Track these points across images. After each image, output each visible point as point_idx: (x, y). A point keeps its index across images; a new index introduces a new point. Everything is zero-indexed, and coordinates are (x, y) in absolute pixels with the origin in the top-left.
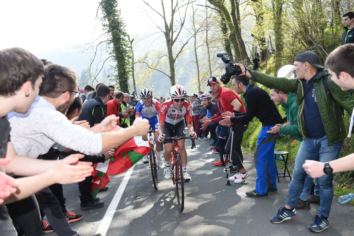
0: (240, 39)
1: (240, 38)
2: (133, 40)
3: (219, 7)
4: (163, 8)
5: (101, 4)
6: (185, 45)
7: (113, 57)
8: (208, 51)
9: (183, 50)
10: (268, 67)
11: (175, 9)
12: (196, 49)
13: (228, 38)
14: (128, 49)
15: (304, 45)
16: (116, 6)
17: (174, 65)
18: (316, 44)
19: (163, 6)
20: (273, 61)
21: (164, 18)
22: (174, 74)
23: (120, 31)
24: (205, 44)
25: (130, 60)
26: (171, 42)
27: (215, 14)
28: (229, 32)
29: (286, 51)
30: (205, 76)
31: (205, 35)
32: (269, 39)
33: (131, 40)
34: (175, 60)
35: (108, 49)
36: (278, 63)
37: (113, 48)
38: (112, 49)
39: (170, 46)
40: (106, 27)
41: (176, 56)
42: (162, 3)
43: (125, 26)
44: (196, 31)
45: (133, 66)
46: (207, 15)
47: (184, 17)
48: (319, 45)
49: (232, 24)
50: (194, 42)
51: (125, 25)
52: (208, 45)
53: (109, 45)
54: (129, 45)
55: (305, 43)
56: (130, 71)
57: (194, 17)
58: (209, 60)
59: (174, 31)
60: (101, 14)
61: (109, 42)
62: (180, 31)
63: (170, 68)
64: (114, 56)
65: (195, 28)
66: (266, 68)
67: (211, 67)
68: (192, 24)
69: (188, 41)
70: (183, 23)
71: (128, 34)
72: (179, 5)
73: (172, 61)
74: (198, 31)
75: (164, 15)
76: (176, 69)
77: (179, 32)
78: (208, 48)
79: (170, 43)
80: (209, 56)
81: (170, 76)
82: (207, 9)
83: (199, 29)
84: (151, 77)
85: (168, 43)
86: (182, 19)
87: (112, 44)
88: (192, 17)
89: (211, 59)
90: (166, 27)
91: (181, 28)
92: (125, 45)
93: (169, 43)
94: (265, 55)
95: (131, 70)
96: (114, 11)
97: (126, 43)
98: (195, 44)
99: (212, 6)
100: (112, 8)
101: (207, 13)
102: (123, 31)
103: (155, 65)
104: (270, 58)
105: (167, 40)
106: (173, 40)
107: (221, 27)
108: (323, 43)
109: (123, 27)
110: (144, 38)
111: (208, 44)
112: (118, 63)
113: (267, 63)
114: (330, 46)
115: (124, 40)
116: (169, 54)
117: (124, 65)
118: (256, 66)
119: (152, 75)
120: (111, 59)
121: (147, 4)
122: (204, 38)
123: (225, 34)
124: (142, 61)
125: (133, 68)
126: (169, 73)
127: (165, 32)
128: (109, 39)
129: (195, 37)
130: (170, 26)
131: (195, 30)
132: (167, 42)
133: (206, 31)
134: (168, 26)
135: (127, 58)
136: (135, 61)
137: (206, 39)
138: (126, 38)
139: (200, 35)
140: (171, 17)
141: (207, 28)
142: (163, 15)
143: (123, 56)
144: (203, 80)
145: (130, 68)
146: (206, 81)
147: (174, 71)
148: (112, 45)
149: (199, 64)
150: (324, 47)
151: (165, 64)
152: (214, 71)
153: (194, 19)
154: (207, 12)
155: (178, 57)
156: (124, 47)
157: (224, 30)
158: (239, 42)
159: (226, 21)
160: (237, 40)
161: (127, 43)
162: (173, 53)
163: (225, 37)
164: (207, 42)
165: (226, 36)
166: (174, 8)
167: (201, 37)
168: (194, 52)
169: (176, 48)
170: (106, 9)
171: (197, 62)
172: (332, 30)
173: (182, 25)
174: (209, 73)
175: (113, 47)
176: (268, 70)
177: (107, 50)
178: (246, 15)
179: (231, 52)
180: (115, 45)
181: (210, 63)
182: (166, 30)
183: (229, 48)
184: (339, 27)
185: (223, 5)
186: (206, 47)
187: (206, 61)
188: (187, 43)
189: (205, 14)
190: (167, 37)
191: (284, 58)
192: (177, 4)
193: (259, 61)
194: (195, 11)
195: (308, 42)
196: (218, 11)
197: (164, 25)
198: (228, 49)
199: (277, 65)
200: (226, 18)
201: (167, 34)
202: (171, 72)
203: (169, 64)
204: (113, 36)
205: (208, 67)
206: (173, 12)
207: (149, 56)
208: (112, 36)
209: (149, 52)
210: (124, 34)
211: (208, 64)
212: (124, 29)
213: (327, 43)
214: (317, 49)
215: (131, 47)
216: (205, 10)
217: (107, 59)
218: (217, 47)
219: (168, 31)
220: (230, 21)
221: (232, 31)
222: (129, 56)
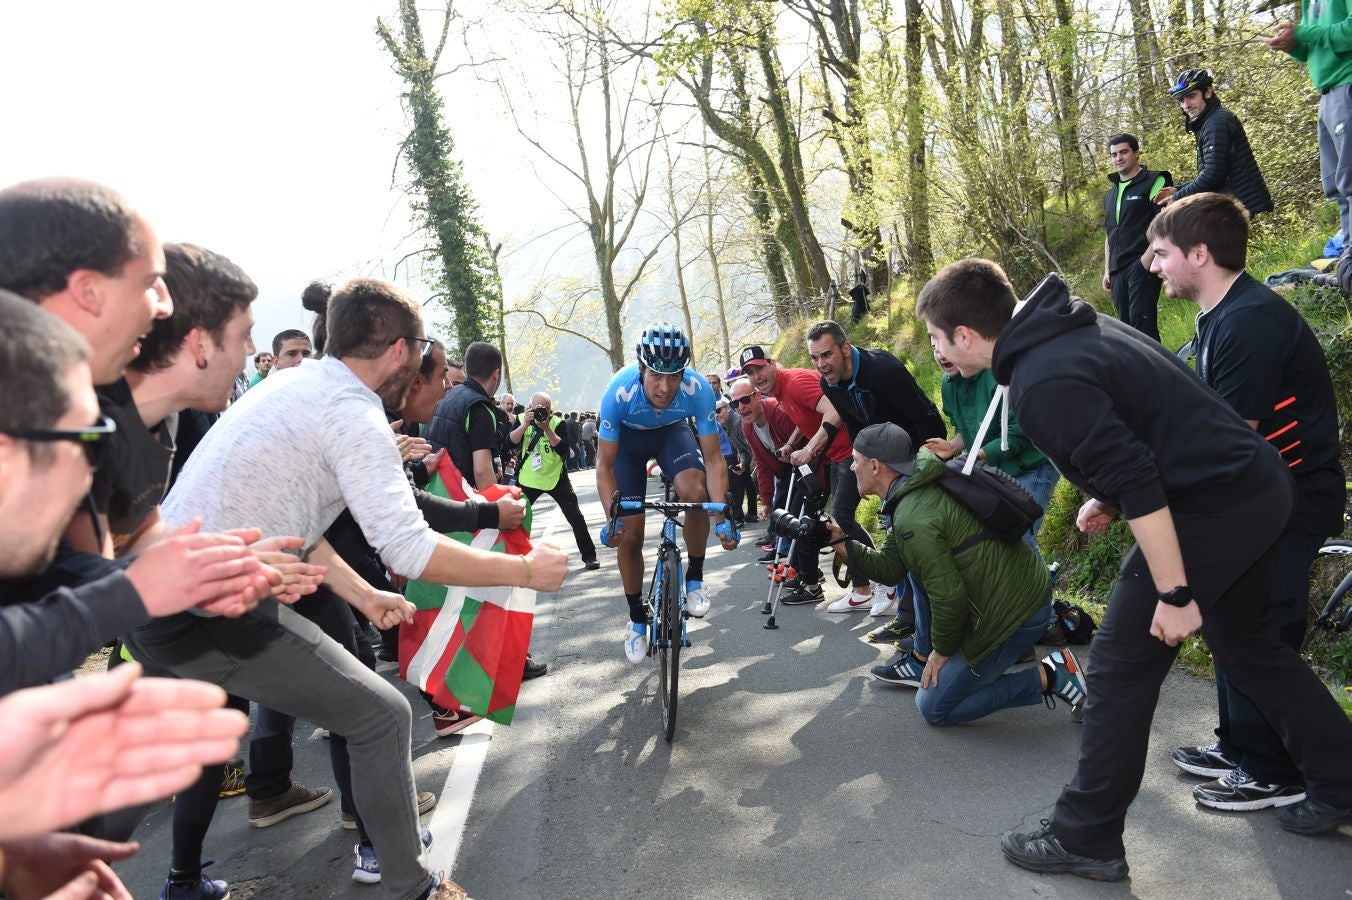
0: (808, 236)
1: (810, 231)
2: (499, 247)
3: (744, 147)
4: (583, 155)
5: (405, 145)
6: (648, 259)
7: (442, 298)
8: (717, 276)
9: (643, 272)
10: (894, 308)
11: (617, 157)
12: (680, 269)
13: (774, 234)
14: (484, 272)
15: (992, 246)
16: (449, 151)
17: (621, 318)
18: (1027, 240)
19: (582, 149)
21: (587, 182)
22: (621, 341)
23: (460, 219)
24: (707, 255)
25: (494, 304)
26: (608, 251)
27: (731, 167)
28: (776, 216)
30: (710, 346)
31: (705, 228)
32: (892, 231)
33: (494, 248)
34: (622, 302)
35: (428, 276)
37: (443, 271)
38: (441, 274)
39: (607, 263)
40: (419, 212)
41: (625, 289)
42: (580, 141)
43: (475, 208)
44: (680, 218)
45: (502, 322)
46: (708, 173)
47: (644, 179)
48: (1034, 242)
49: (783, 194)
50: (675, 249)
51: (474, 204)
52: (714, 257)
53: (431, 262)
54: (489, 263)
55: (993, 240)
56: (493, 336)
57: (671, 180)
58: (720, 301)
59: (615, 220)
60: (407, 174)
61: (429, 254)
62: (634, 218)
63: (610, 326)
64: (447, 295)
65: (675, 210)
66: (889, 312)
68: (666, 197)
69: (658, 246)
70: (643, 196)
71: (484, 229)
72: (629, 147)
73: (614, 304)
74: (684, 217)
75: (586, 176)
76: (625, 326)
77: (632, 222)
78: (716, 266)
79: (606, 253)
80: (719, 287)
81: (609, 348)
82: (707, 155)
83: (688, 213)
84: (553, 353)
85: (600, 254)
86: (638, 185)
87: (440, 259)
88: (667, 180)
89: (724, 298)
90: (592, 209)
91: (637, 210)
92: (477, 263)
93: (604, 254)
94: (881, 278)
95: (497, 332)
96: (445, 166)
97: (480, 257)
98: (678, 255)
99: (725, 145)
100: (435, 157)
101: (710, 165)
102: (470, 223)
103: (562, 318)
104: (896, 285)
105: (596, 246)
106: (615, 244)
107: (751, 204)
108: (1044, 237)
109: (470, 209)
110: (530, 242)
111: (716, 254)
112: (458, 315)
113: (889, 297)
114: (1062, 248)
115: (474, 247)
116: (604, 287)
117: (475, 320)
118: (861, 309)
119: (555, 346)
120: (441, 302)
121: (537, 144)
122: (701, 239)
123: (766, 222)
124: (525, 309)
125: (501, 328)
126: (606, 341)
127: (591, 222)
128: (429, 247)
129: (677, 235)
130: (605, 205)
131: (676, 215)
132: (597, 252)
133: (707, 217)
134: (598, 206)
135: (483, 299)
136: (505, 310)
137: (707, 241)
138: (480, 242)
139: (691, 230)
140: (606, 181)
141: (710, 209)
142: (582, 174)
143: (470, 292)
144: (704, 360)
145: (493, 328)
146: (712, 362)
147: (620, 333)
148: (439, 263)
149: (691, 313)
150: (1046, 247)
151: (593, 313)
152: (736, 330)
153: (671, 184)
154: (707, 164)
155: (631, 293)
156: (473, 266)
157: (762, 211)
158: (807, 243)
159: (766, 185)
160: (801, 240)
161: (484, 255)
162: (614, 283)
163: (764, 231)
164: (711, 249)
165: (769, 228)
166: (614, 152)
167: (694, 233)
168: (677, 278)
169: (624, 266)
170: (417, 159)
171: (685, 307)
172: (1063, 202)
173: (639, 200)
174: (721, 336)
175: (443, 267)
176: (895, 317)
177: (424, 277)
178: (821, 171)
179: (783, 273)
180: (447, 261)
181: (722, 308)
182: (593, 216)
183: (779, 263)
184: (1083, 196)
185: (754, 142)
186: (710, 265)
187: (710, 305)
188: (655, 252)
189: (704, 169)
190: (597, 237)
192: (623, 144)
193: (867, 293)
194: (673, 161)
195: (1003, 234)
196: (742, 157)
197: (587, 204)
198: (773, 264)
200: (766, 176)
201: (596, 230)
202: (610, 336)
203: (605, 314)
204: (441, 238)
205: (718, 321)
206: (613, 164)
207: (547, 292)
208: (438, 238)
209: (549, 280)
210: (475, 230)
211: (717, 313)
212: (473, 215)
213: (1054, 239)
215: (494, 268)
216: (703, 159)
219: (600, 219)
220: (778, 185)
221: (785, 214)
222: (490, 292)
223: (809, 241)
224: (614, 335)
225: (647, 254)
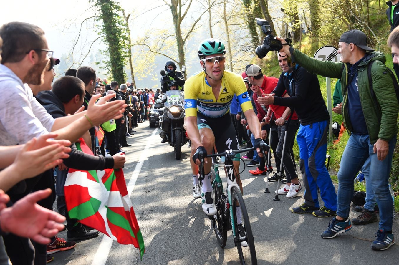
0: (266, 15)
1: (267, 12)
2: (129, 15)
6: (196, 22)
7: (103, 38)
8: (227, 30)
9: (194, 28)
10: (303, 49)
12: (211, 27)
13: (252, 13)
14: (122, 27)
15: (346, 22)
17: (184, 48)
18: (360, 21)
20: (308, 42)
22: (184, 59)
24: (223, 21)
25: (126, 42)
26: (179, 18)
28: (253, 5)
29: (324, 30)
31: (223, 8)
32: (303, 14)
33: (127, 16)
34: (185, 41)
35: (96, 28)
36: (314, 44)
37: (103, 26)
38: (102, 28)
39: (178, 24)
41: (186, 36)
44: (211, 4)
45: (130, 50)
48: (364, 23)
50: (209, 18)
52: (226, 22)
53: (98, 22)
54: (125, 23)
55: (346, 20)
56: (126, 56)
59: (182, 4)
61: (97, 18)
62: (190, 3)
63: (179, 52)
64: (105, 37)
67: (231, 50)
69: (201, 16)
71: (122, 8)
73: (181, 42)
74: (213, 4)
76: (186, 52)
78: (227, 25)
80: (228, 36)
81: (179, 62)
83: (215, 1)
84: (154, 63)
85: (175, 20)
89: (230, 40)
92: (119, 22)
93: (177, 19)
94: (298, 34)
95: (127, 54)
97: (120, 20)
98: (210, 20)
102: (116, 5)
103: (158, 48)
104: (304, 38)
105: (173, 15)
106: (182, 15)
111: (227, 20)
112: (110, 46)
113: (301, 44)
114: (376, 24)
115: (117, 16)
116: (177, 34)
117: (118, 49)
119: (154, 60)
120: (101, 41)
122: (221, 13)
123: (248, 8)
124: (141, 43)
125: (130, 52)
126: (177, 59)
127: (171, 5)
128: (96, 15)
129: (210, 12)
132: (173, 18)
133: (223, 4)
135: (121, 39)
136: (132, 44)
137: (223, 15)
138: (121, 13)
139: (216, 9)
143: (116, 36)
145: (126, 52)
147: (184, 55)
148: (101, 22)
150: (369, 25)
151: (172, 46)
152: (235, 55)
155: (188, 37)
156: (117, 24)
157: (247, 3)
160: (263, 16)
161: (122, 19)
162: (181, 32)
163: (247, 12)
164: (225, 18)
165: (250, 10)
167: (218, 11)
168: (209, 31)
169: (185, 26)
175: (103, 24)
177: (94, 29)
180: (105, 22)
182: (172, 2)
183: (254, 26)
186: (224, 25)
188: (199, 19)
190: (174, 12)
191: (322, 39)
195: (351, 18)
198: (251, 26)
199: (313, 48)
201: (173, 8)
202: (179, 56)
203: (177, 46)
204: (103, 11)
207: (151, 36)
208: (101, 11)
209: (152, 30)
210: (118, 8)
212: (117, 1)
214: (362, 27)
215: (127, 25)
217: (95, 41)
218: (238, 24)
219: (175, 4)
221: (257, 4)
222: (125, 36)
223: (267, 17)
224: (181, 56)
225: (196, 20)
